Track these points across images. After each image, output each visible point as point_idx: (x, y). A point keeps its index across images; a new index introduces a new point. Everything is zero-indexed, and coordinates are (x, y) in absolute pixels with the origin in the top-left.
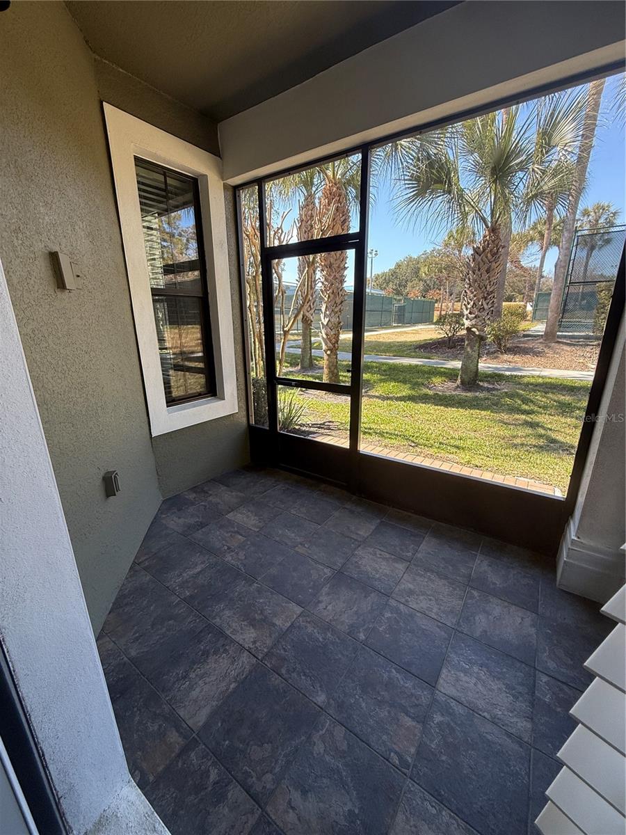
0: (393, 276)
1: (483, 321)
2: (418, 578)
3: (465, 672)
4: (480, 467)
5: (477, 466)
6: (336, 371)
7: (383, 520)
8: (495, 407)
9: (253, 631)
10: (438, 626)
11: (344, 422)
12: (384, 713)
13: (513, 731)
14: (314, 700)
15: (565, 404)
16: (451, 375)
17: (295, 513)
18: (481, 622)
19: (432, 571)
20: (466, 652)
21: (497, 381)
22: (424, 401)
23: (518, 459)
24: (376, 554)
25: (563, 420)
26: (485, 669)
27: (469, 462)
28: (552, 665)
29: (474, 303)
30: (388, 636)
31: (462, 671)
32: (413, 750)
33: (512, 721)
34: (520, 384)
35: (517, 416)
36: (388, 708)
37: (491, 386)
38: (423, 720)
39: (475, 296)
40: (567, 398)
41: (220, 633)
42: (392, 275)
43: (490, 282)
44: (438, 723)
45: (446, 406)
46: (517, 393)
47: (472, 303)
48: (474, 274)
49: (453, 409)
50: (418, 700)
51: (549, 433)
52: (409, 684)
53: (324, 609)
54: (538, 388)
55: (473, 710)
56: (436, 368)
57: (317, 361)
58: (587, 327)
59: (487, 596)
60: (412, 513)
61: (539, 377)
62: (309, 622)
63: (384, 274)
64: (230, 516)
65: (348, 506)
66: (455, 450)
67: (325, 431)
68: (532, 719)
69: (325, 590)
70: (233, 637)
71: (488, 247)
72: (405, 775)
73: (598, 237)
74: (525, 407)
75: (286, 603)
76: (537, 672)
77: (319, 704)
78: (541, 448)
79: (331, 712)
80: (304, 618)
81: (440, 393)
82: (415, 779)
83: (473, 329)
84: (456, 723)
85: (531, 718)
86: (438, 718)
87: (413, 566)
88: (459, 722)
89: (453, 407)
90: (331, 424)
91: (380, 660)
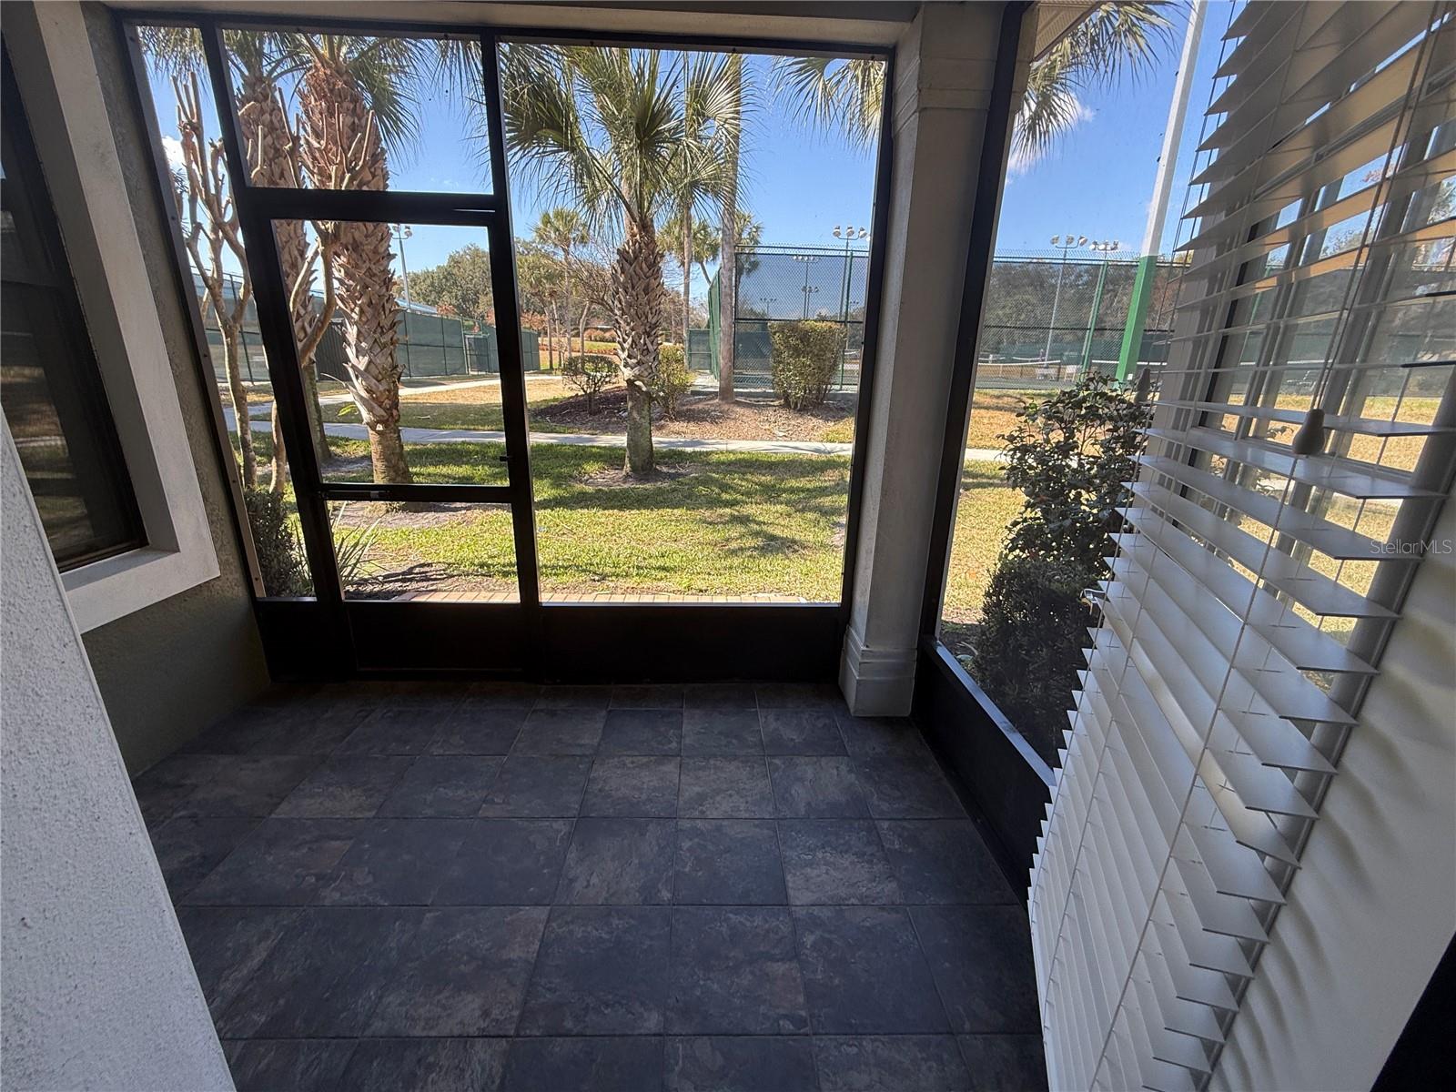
0: (447, 280)
1: (650, 371)
2: (701, 773)
3: (810, 864)
4: (706, 591)
5: (701, 591)
6: (402, 465)
7: (610, 708)
8: (689, 501)
9: (470, 997)
10: (757, 826)
11: (452, 561)
12: (746, 980)
13: (884, 901)
14: (642, 1031)
15: (768, 486)
16: (611, 458)
17: (441, 752)
18: (800, 793)
19: (715, 756)
20: (801, 841)
21: (679, 463)
22: (583, 504)
23: (746, 569)
24: (624, 764)
25: (773, 508)
26: (828, 849)
27: (689, 587)
28: (885, 806)
29: (633, 341)
30: (700, 873)
31: (806, 866)
32: (801, 999)
33: (878, 890)
34: (708, 464)
35: (721, 511)
36: (748, 970)
37: (673, 471)
38: (794, 954)
39: (632, 329)
40: (767, 479)
41: (400, 1044)
42: (445, 277)
43: (651, 309)
44: (811, 946)
45: (621, 508)
46: (711, 478)
47: (630, 340)
48: (627, 292)
49: (632, 512)
50: (777, 933)
51: (765, 528)
52: (758, 921)
53: (586, 887)
54: (731, 468)
55: (838, 904)
56: (584, 448)
57: (338, 446)
58: (763, 381)
59: (792, 759)
60: (649, 683)
61: (728, 451)
62: (572, 922)
63: (427, 274)
64: (284, 811)
65: (541, 705)
66: (663, 574)
67: (420, 584)
68: (894, 876)
69: (572, 856)
70: (433, 1033)
71: (641, 252)
72: (807, 1035)
73: (743, 257)
74: (725, 496)
75: (511, 914)
76: (876, 822)
77: (653, 1031)
78: (764, 551)
79: (676, 1030)
80: (560, 921)
81: (605, 489)
82: (821, 1031)
83: (638, 383)
84: (830, 932)
85: (891, 876)
86: (809, 939)
87: (687, 760)
88: (833, 928)
89: (632, 509)
90: (426, 569)
91: (707, 912)
